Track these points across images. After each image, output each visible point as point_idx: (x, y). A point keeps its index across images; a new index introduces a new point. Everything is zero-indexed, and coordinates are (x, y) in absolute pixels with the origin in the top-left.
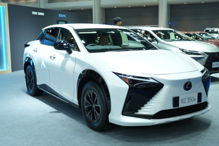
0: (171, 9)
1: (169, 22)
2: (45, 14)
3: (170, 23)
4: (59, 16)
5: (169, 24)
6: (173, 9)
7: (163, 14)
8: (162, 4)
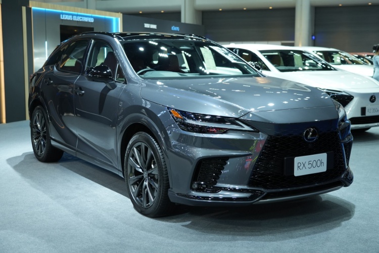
0: (316, 13)
1: (312, 36)
2: (157, 27)
3: (314, 37)
4: (172, 29)
5: (312, 39)
6: (318, 13)
7: (302, 24)
8: (301, 5)
